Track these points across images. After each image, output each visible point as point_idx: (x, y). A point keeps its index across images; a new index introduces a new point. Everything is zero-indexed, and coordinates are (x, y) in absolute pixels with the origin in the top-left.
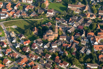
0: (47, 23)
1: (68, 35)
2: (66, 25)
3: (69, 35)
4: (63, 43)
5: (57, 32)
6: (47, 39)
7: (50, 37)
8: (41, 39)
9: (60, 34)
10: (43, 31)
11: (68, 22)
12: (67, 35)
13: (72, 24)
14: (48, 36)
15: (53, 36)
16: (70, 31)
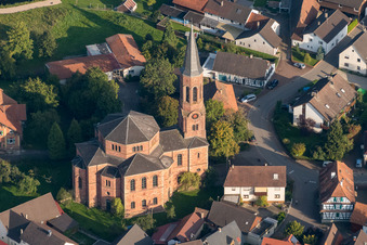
0: (100, 40)
1: (300, 150)
2: (274, 52)
3: (308, 154)
4: (260, 232)
5: (201, 133)
6: (110, 202)
7: (138, 177)
8: (57, 198)
9: (229, 147)
10: (65, 126)
11: (290, 29)
12: (287, 149)
13: (328, 47)
14: (118, 170)
15: (162, 173)
16: (311, 114)
